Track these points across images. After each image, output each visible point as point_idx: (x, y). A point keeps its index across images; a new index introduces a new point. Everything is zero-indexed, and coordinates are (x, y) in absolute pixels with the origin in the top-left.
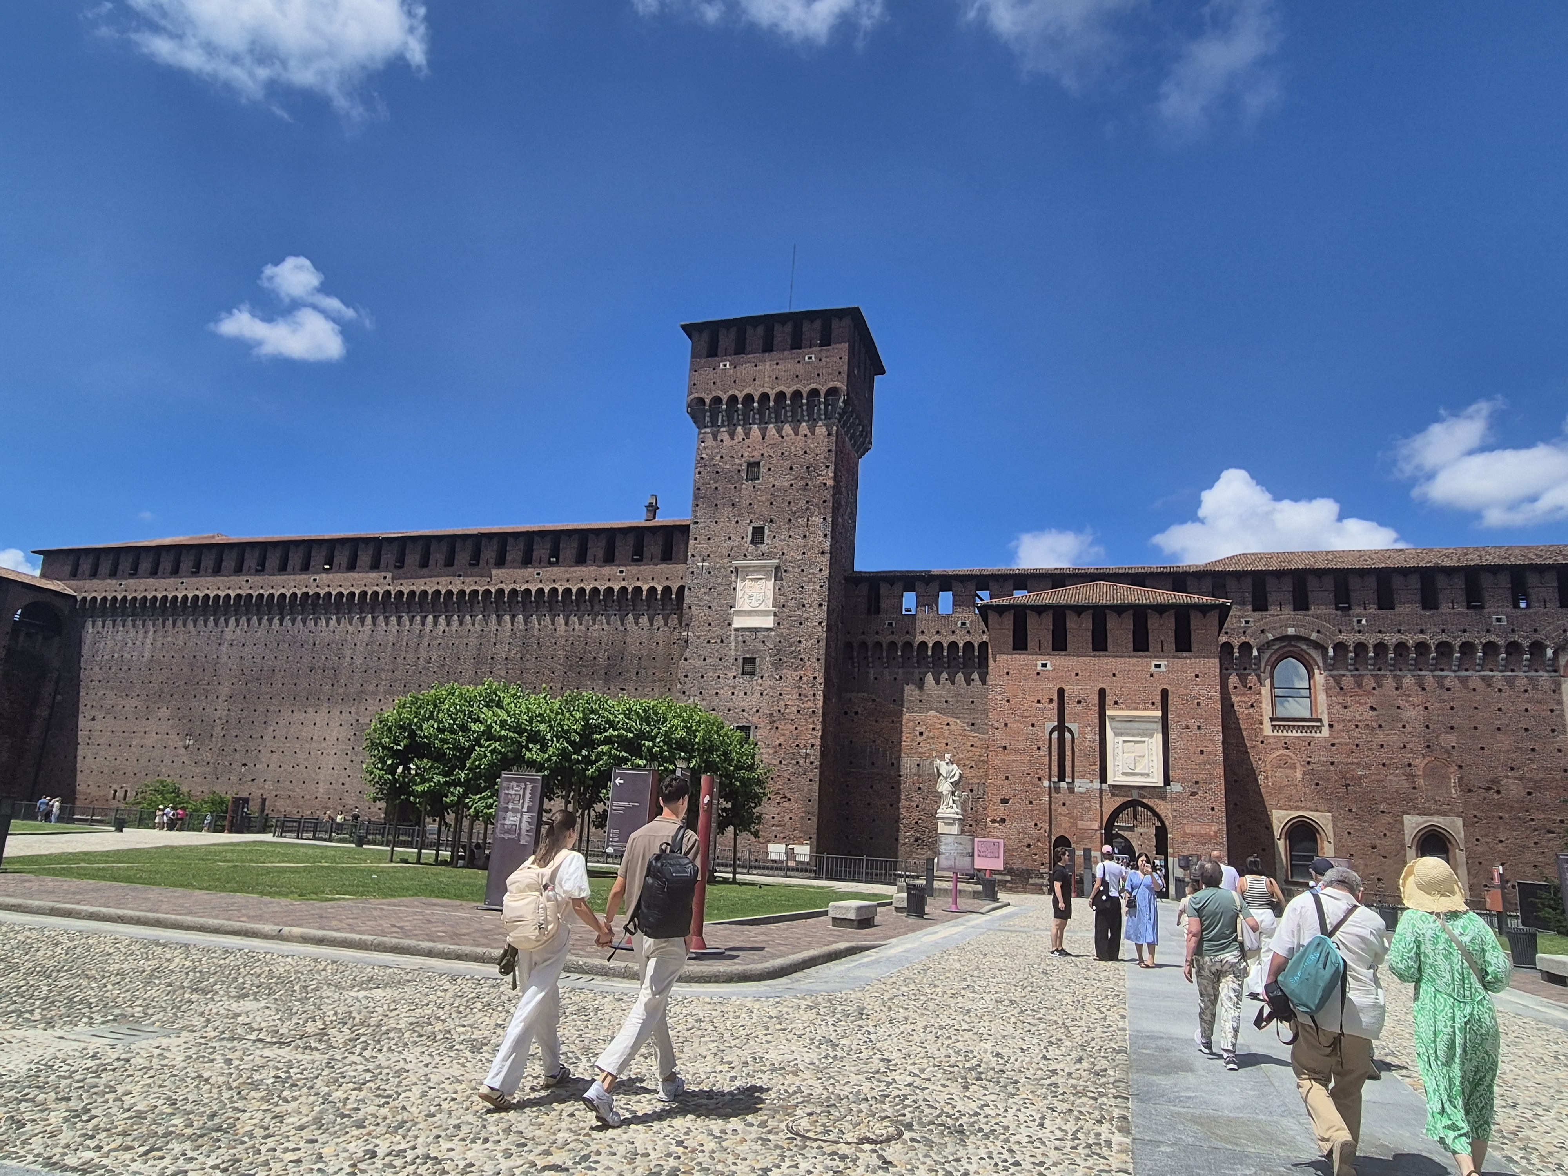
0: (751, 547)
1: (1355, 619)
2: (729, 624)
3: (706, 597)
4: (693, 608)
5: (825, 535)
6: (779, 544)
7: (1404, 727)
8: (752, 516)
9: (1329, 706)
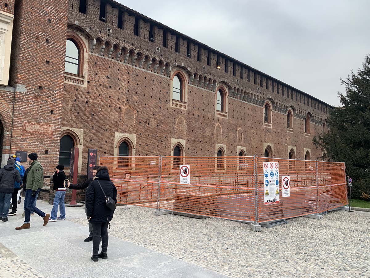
1: (108, 28)
7: (119, 89)
9: (89, 71)
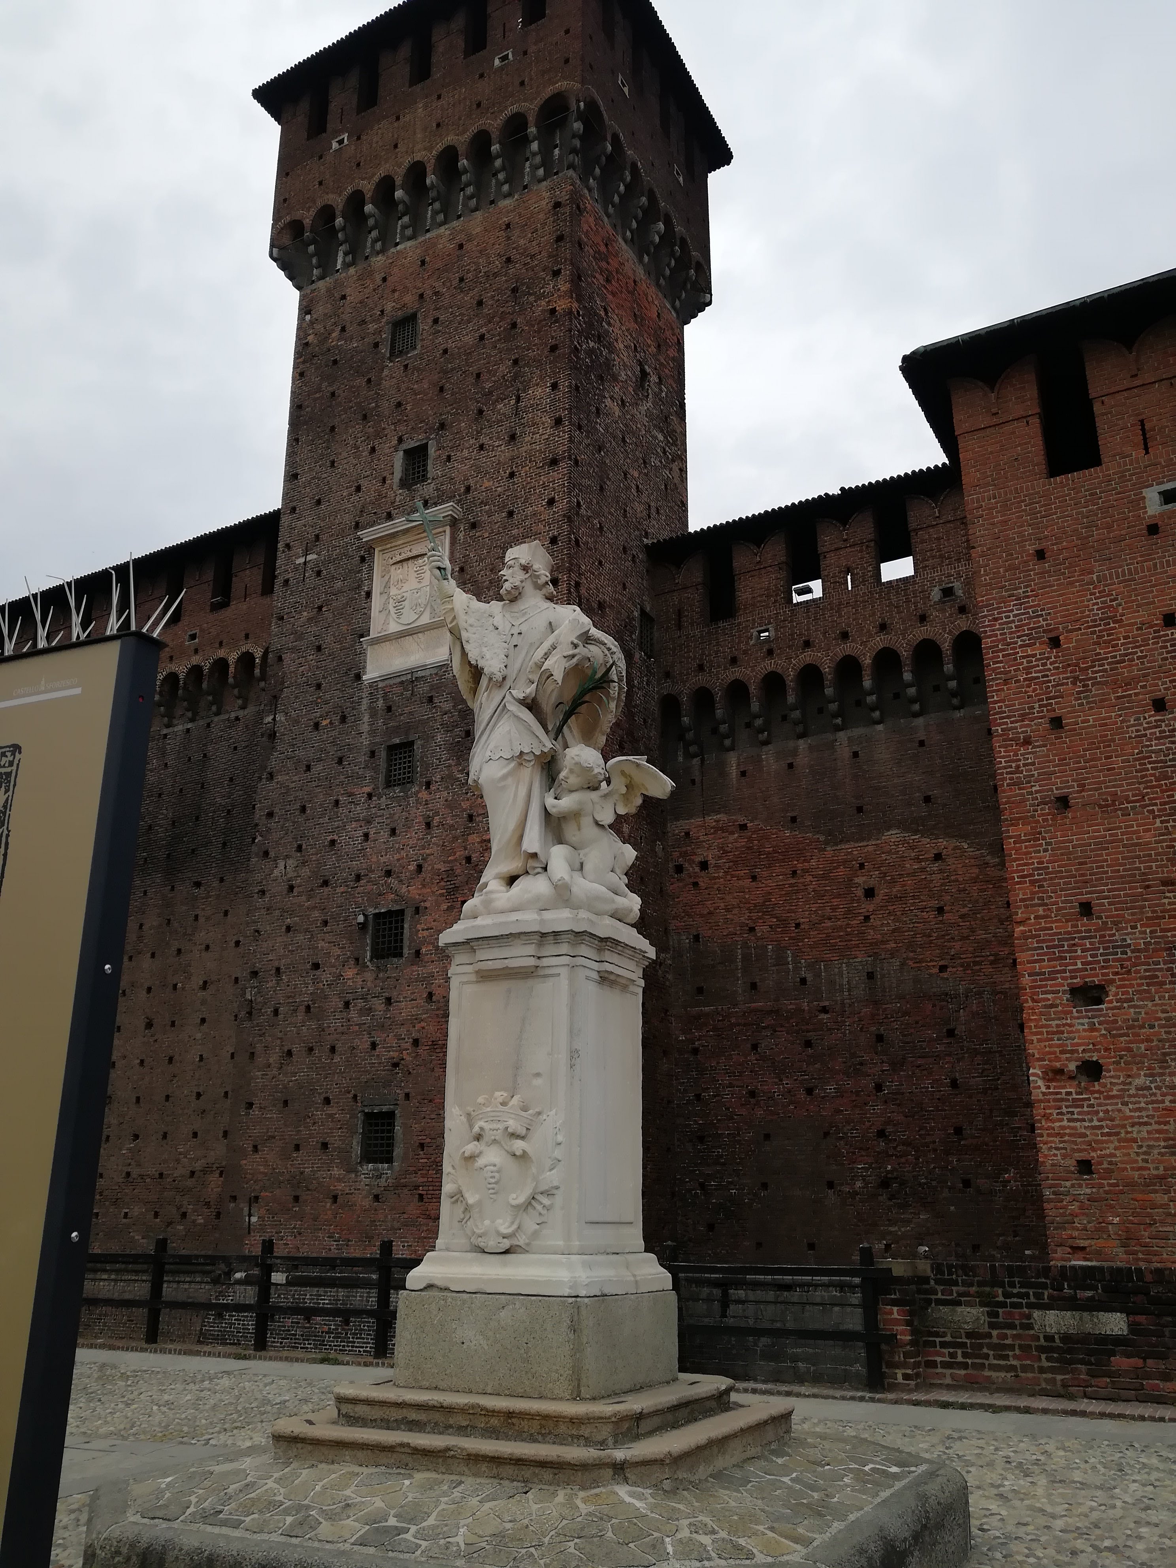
0: (400, 495)
2: (358, 677)
3: (314, 629)
4: (287, 657)
5: (558, 422)
6: (461, 469)
8: (402, 428)
